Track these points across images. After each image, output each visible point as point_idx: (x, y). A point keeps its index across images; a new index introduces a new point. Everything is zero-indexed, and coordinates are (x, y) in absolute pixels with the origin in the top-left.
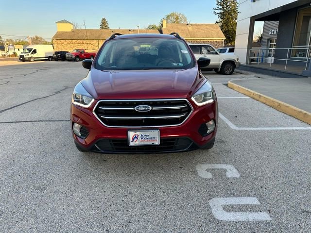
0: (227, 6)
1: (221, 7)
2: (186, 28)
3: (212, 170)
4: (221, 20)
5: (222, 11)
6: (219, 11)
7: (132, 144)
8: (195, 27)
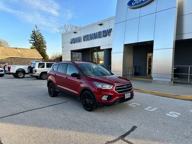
0: (37, 40)
1: (33, 40)
2: (15, 50)
3: (133, 105)
4: (34, 47)
5: (34, 42)
6: (32, 42)
7: (126, 98)
8: (22, 50)
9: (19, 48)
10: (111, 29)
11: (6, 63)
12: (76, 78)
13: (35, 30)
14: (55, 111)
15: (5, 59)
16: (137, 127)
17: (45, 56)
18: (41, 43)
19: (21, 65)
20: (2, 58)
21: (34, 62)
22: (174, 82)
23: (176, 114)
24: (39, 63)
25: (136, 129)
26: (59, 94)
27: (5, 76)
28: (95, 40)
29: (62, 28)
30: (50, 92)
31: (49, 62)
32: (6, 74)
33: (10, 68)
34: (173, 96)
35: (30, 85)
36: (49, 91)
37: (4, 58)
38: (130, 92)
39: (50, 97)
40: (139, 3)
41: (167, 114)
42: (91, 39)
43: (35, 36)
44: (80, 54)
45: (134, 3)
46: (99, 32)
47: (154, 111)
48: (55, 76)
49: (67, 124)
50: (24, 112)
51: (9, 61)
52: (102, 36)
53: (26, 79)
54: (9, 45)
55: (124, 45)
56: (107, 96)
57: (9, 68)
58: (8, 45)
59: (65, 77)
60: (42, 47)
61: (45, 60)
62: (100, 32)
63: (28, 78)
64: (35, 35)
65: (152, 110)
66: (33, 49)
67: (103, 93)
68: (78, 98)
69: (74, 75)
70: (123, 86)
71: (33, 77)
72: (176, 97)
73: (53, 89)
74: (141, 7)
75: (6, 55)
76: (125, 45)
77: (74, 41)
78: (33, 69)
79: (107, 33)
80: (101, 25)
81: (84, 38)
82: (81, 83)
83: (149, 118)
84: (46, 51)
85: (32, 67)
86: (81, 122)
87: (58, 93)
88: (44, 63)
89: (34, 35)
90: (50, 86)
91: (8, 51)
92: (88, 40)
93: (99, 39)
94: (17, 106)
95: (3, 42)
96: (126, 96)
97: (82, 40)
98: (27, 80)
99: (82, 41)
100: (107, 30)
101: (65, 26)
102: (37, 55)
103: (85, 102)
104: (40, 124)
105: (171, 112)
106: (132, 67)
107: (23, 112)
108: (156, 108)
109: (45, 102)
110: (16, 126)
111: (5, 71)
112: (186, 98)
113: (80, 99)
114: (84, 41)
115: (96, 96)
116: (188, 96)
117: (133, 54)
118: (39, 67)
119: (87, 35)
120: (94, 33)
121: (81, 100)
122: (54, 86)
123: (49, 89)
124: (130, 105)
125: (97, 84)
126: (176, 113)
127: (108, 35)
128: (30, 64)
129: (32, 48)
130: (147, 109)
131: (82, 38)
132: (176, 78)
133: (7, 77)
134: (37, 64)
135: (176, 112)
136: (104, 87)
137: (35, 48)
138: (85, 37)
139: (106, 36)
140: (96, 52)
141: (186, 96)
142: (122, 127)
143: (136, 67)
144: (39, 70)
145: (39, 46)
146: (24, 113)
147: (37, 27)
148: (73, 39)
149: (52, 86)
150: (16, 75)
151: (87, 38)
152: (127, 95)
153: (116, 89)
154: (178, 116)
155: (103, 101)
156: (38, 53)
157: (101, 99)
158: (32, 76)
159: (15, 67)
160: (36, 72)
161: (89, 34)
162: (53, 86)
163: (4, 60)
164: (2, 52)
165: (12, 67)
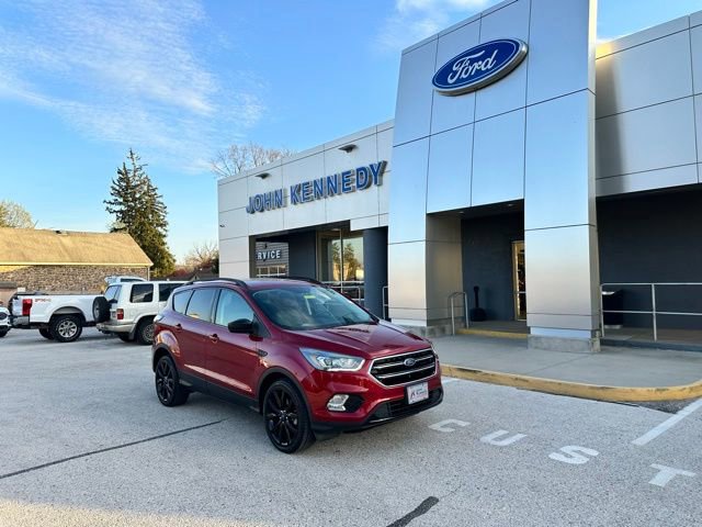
0: (134, 200)
1: (121, 200)
2: (55, 239)
3: (445, 426)
4: (123, 225)
5: (123, 208)
6: (117, 208)
7: (410, 402)
8: (78, 239)
9: (68, 233)
10: (385, 163)
11: (20, 286)
12: (248, 335)
13: (129, 166)
14: (171, 455)
15: (17, 272)
16: (438, 501)
17: (163, 258)
18: (149, 211)
19: (72, 291)
20: (6, 269)
21: (118, 282)
22: (603, 343)
23: (582, 453)
24: (134, 286)
25: (434, 508)
26: (191, 394)
27: (12, 336)
28: (330, 199)
29: (222, 158)
30: (161, 390)
31: (168, 282)
32: (13, 327)
33: (31, 305)
34: (589, 394)
35: (98, 366)
36: (157, 384)
37: (11, 269)
38: (428, 381)
39: (161, 406)
40: (470, 77)
41: (554, 456)
42: (319, 195)
43: (127, 187)
44: (285, 246)
45: (452, 78)
46: (343, 174)
47: (510, 446)
48: (177, 331)
49: (205, 496)
50: (63, 461)
51: (32, 278)
52: (355, 184)
53: (87, 342)
54: (33, 221)
55: (428, 215)
56: (347, 397)
57: (27, 307)
58: (29, 220)
59: (209, 334)
60: (151, 224)
61: (161, 272)
62: (346, 174)
63: (93, 342)
64: (128, 181)
65: (505, 443)
66: (118, 234)
67: (331, 385)
68: (252, 407)
69: (238, 327)
70: (403, 359)
71: (112, 337)
72: (601, 394)
73: (170, 377)
74: (476, 89)
75: (22, 258)
76: (430, 216)
77: (259, 204)
78: (110, 307)
79: (371, 176)
80: (349, 149)
81: (293, 194)
82: (262, 354)
83: (485, 471)
84: (165, 240)
85: (108, 299)
86: (253, 490)
87: (187, 390)
88: (152, 286)
89: (124, 184)
90: (160, 368)
91: (28, 243)
92: (307, 199)
93: (344, 195)
94: (40, 440)
95: (11, 209)
96: (413, 394)
97: (289, 199)
98: (90, 347)
99: (286, 202)
100: (371, 166)
101: (235, 150)
102: (132, 255)
103: (276, 419)
104: (111, 501)
105: (567, 449)
106: (461, 290)
107: (59, 462)
108: (520, 436)
109: (141, 425)
110: (31, 507)
111: (12, 317)
112: (633, 397)
113: (258, 410)
114: (295, 204)
115: (309, 397)
116: (639, 389)
117: (460, 245)
118: (131, 301)
119: (304, 184)
120: (329, 178)
121: (261, 413)
122: (174, 366)
123: (158, 377)
124: (436, 426)
125: (314, 354)
126: (584, 450)
127: (376, 183)
128: (103, 288)
129: (115, 230)
130: (488, 438)
131: (289, 194)
132: (618, 327)
133: (20, 338)
134: (127, 288)
135: (586, 446)
136: (337, 366)
137: (125, 229)
138: (299, 190)
139: (369, 186)
140: (337, 238)
141: (633, 391)
142: (390, 501)
143: (476, 289)
144: (131, 312)
145: (142, 224)
146: (64, 463)
147: (135, 156)
148: (258, 196)
149: (168, 368)
150: (51, 331)
151: (303, 193)
152: (417, 392)
153: (376, 373)
154: (586, 460)
155: (332, 414)
156: (137, 247)
157: (324, 408)
158: (107, 332)
159: (49, 300)
160: (121, 317)
161: (311, 178)
162: (171, 367)
163: (11, 276)
164: (7, 248)
165: (37, 300)
